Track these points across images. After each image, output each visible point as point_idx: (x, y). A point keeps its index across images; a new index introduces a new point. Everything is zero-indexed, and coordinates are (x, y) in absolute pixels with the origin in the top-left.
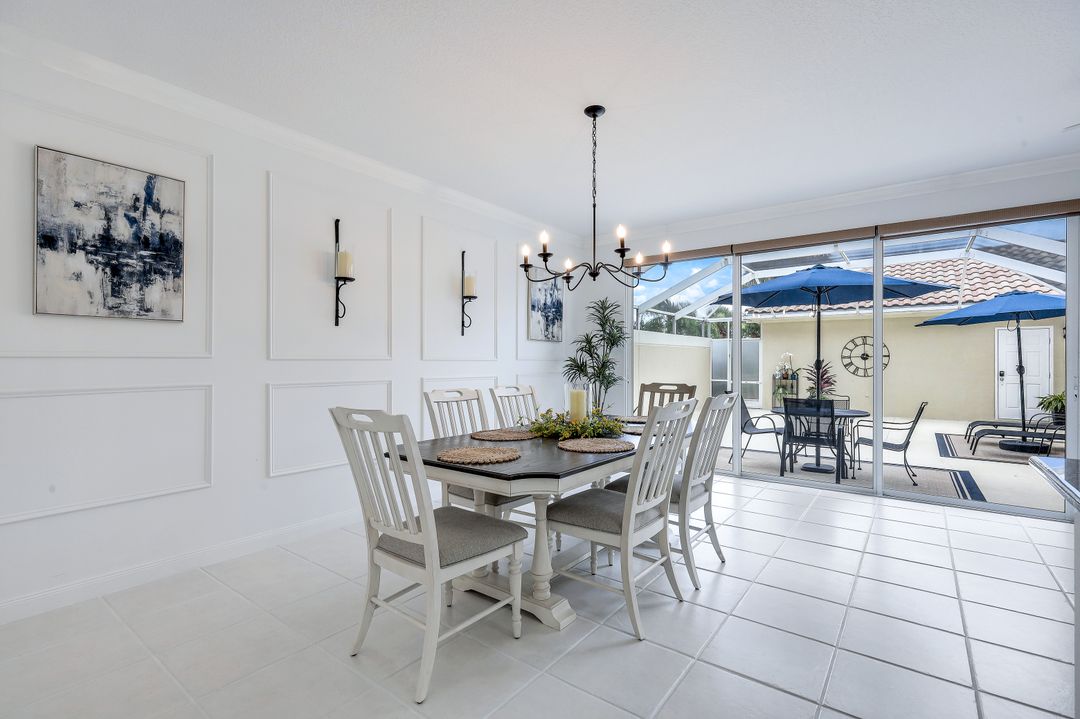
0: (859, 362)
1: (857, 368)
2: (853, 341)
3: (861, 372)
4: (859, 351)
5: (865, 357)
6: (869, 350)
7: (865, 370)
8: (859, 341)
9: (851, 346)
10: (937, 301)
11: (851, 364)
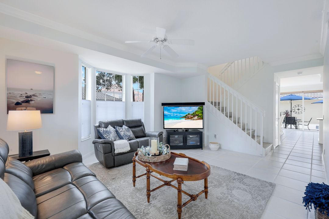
0: (297, 111)
1: (296, 112)
2: (295, 106)
3: (297, 113)
4: (297, 108)
5: (298, 109)
6: (300, 108)
7: (299, 112)
8: (297, 106)
9: (295, 107)
10: (317, 97)
11: (295, 111)
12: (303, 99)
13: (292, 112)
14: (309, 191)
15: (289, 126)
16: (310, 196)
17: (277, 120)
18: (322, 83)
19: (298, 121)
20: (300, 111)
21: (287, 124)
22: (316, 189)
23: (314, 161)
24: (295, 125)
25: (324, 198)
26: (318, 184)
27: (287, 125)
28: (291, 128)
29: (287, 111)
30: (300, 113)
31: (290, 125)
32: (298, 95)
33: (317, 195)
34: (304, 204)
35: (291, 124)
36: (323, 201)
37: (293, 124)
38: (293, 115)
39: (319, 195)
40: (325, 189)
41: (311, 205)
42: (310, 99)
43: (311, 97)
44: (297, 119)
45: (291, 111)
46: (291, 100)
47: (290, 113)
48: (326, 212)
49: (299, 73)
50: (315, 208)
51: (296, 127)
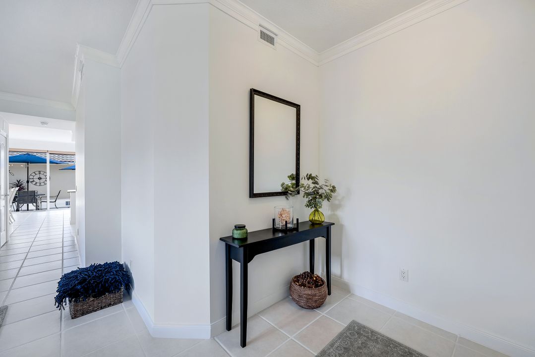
0: (38, 181)
1: (36, 183)
2: (34, 173)
3: (38, 184)
4: (38, 176)
5: (40, 178)
6: (42, 176)
7: (40, 183)
8: (37, 173)
10: (67, 161)
11: (34, 181)
12: (48, 162)
13: (30, 183)
14: (63, 285)
15: (25, 207)
16: (65, 289)
17: (3, 197)
18: (74, 142)
19: (40, 196)
20: (42, 181)
21: (21, 203)
22: (71, 278)
23: (65, 249)
24: (35, 204)
25: (80, 283)
26: (73, 272)
27: (20, 205)
28: (28, 210)
29: (19, 182)
30: (42, 184)
31: (25, 205)
32: (39, 155)
33: (72, 285)
34: (57, 304)
35: (28, 202)
36: (79, 287)
37: (32, 202)
38: (32, 187)
39: (75, 283)
40: (81, 273)
41: (65, 301)
42: (57, 163)
43: (59, 160)
44: (39, 193)
45: (28, 182)
46: (28, 163)
47: (25, 184)
48: (82, 298)
49: (43, 123)
50: (70, 301)
51: (37, 206)
